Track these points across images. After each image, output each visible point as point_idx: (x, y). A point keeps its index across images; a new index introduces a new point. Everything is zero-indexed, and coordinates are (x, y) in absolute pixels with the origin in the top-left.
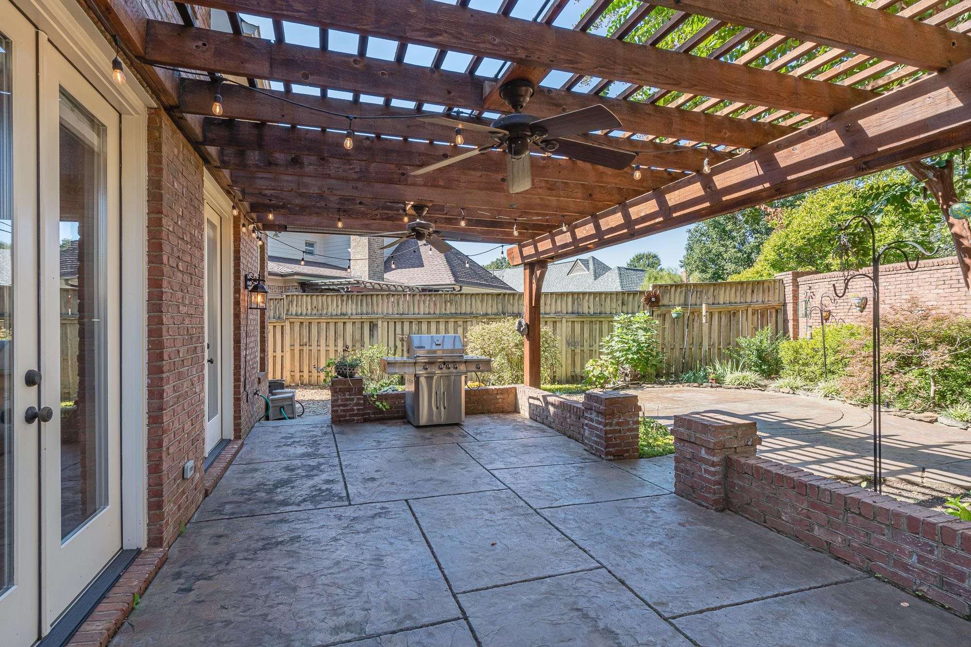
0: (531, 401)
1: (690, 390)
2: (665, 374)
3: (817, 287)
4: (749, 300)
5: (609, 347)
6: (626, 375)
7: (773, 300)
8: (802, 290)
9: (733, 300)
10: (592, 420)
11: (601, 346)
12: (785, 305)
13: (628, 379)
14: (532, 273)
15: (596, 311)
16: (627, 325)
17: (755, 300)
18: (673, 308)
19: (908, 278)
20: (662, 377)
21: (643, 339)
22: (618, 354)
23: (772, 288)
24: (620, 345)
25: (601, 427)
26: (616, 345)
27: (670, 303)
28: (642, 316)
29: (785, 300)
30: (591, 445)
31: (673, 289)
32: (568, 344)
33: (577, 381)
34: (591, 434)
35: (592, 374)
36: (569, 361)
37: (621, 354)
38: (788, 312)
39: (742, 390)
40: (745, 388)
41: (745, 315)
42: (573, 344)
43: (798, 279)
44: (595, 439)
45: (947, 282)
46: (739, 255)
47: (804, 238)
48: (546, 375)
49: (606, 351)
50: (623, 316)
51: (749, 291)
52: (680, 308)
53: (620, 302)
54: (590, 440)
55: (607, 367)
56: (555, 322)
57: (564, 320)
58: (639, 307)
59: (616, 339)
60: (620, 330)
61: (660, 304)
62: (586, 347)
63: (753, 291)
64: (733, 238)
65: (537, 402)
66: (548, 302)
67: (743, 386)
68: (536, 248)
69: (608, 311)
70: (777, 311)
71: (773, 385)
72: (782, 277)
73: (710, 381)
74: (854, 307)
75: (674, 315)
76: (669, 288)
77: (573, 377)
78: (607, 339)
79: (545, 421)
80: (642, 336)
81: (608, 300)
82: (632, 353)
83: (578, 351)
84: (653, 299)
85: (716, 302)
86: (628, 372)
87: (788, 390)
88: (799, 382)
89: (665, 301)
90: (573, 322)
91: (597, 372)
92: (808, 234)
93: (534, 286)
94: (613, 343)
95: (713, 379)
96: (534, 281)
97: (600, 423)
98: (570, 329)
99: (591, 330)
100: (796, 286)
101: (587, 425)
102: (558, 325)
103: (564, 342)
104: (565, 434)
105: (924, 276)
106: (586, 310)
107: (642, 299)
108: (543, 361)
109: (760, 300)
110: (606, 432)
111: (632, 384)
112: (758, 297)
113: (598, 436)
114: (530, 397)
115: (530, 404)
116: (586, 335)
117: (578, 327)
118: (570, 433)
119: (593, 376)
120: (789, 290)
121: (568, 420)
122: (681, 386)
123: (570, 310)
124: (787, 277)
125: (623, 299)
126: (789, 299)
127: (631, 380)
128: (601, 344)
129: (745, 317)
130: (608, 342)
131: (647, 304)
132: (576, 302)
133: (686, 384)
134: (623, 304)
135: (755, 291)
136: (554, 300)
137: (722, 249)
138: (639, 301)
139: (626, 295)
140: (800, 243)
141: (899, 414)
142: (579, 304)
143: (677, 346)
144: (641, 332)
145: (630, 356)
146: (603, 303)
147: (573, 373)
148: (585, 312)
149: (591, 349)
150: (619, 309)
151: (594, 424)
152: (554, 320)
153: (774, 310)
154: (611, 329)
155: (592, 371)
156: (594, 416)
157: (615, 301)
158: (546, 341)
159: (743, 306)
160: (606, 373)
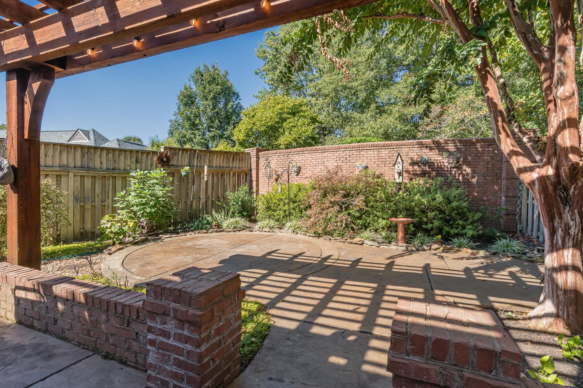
0: (21, 294)
1: (201, 237)
2: (173, 224)
3: (271, 159)
4: (231, 166)
5: (124, 202)
6: (143, 228)
7: (244, 167)
8: (262, 161)
9: (221, 165)
10: (166, 334)
11: (115, 202)
12: (251, 170)
13: (144, 231)
14: (22, 88)
15: (109, 167)
16: (143, 181)
17: (234, 166)
18: (183, 168)
19: (323, 155)
20: (170, 226)
21: (160, 193)
22: (135, 208)
23: (244, 158)
24: (138, 200)
25: (188, 347)
26: (132, 199)
27: (178, 164)
28: (158, 173)
29: (251, 167)
30: (162, 381)
31: (181, 152)
32: (76, 199)
33: (87, 237)
34: (165, 359)
35: (108, 230)
36: (78, 218)
37: (138, 208)
38: (253, 175)
39: (238, 233)
40: (240, 231)
41: (228, 176)
42: (82, 200)
43: (259, 153)
44: (174, 369)
45: (341, 159)
46: (203, 141)
47: (265, 126)
48: (47, 235)
49: (121, 206)
50: (138, 173)
51: (231, 159)
52: (188, 168)
53: (134, 160)
54: (161, 371)
55: (126, 222)
56: (59, 177)
57: (71, 175)
58: (152, 165)
59: (133, 194)
60: (137, 185)
61: (170, 164)
62: (98, 202)
63: (233, 160)
64: (199, 129)
65: (32, 296)
66: (50, 153)
67: (236, 229)
68: (31, 39)
69: (122, 166)
70: (246, 174)
71: (257, 226)
72: (249, 151)
73: (214, 227)
74: (293, 172)
75: (183, 174)
76: (177, 151)
77: (82, 234)
78: (122, 194)
79: (51, 328)
80: (159, 191)
81: (122, 157)
82: (150, 208)
83: (88, 206)
84: (165, 159)
85: (211, 165)
86: (144, 224)
87: (267, 229)
88: (272, 223)
89: (174, 162)
90: (82, 177)
91: (115, 229)
92: (267, 123)
93: (28, 108)
94: (130, 198)
95: (215, 226)
96: (27, 99)
97: (187, 340)
98: (78, 184)
99: (103, 186)
100: (258, 158)
101: (152, 343)
102: (63, 179)
103: (71, 198)
104: (96, 351)
105: (330, 155)
106: (98, 165)
107: (155, 159)
108: (43, 219)
109: (237, 167)
110: (201, 357)
111: (149, 236)
112: (236, 164)
113: (179, 364)
114: (18, 288)
115: (18, 300)
116: (98, 190)
117: (88, 183)
118: (107, 348)
119: (112, 232)
120: (254, 160)
121: (103, 326)
122: (193, 234)
123: (79, 164)
124: (252, 151)
125: (137, 158)
126: (254, 166)
127: (147, 232)
128: (116, 199)
129: (228, 178)
130: (123, 197)
131: (159, 163)
132: (86, 156)
133: (197, 232)
134: (137, 161)
135: (235, 160)
136: (58, 153)
137: (192, 136)
138: (152, 159)
139: (140, 153)
140: (263, 129)
141: (343, 240)
142: (89, 159)
143: (183, 200)
144: (157, 187)
145: (148, 210)
146: (117, 160)
147: (82, 230)
148: (96, 167)
149: (104, 204)
150: (133, 166)
151: (171, 341)
152: (58, 173)
153: (244, 174)
154: (125, 186)
155: (110, 228)
156: (171, 326)
157: (129, 158)
158: (47, 196)
159: (227, 169)
160: (126, 228)
